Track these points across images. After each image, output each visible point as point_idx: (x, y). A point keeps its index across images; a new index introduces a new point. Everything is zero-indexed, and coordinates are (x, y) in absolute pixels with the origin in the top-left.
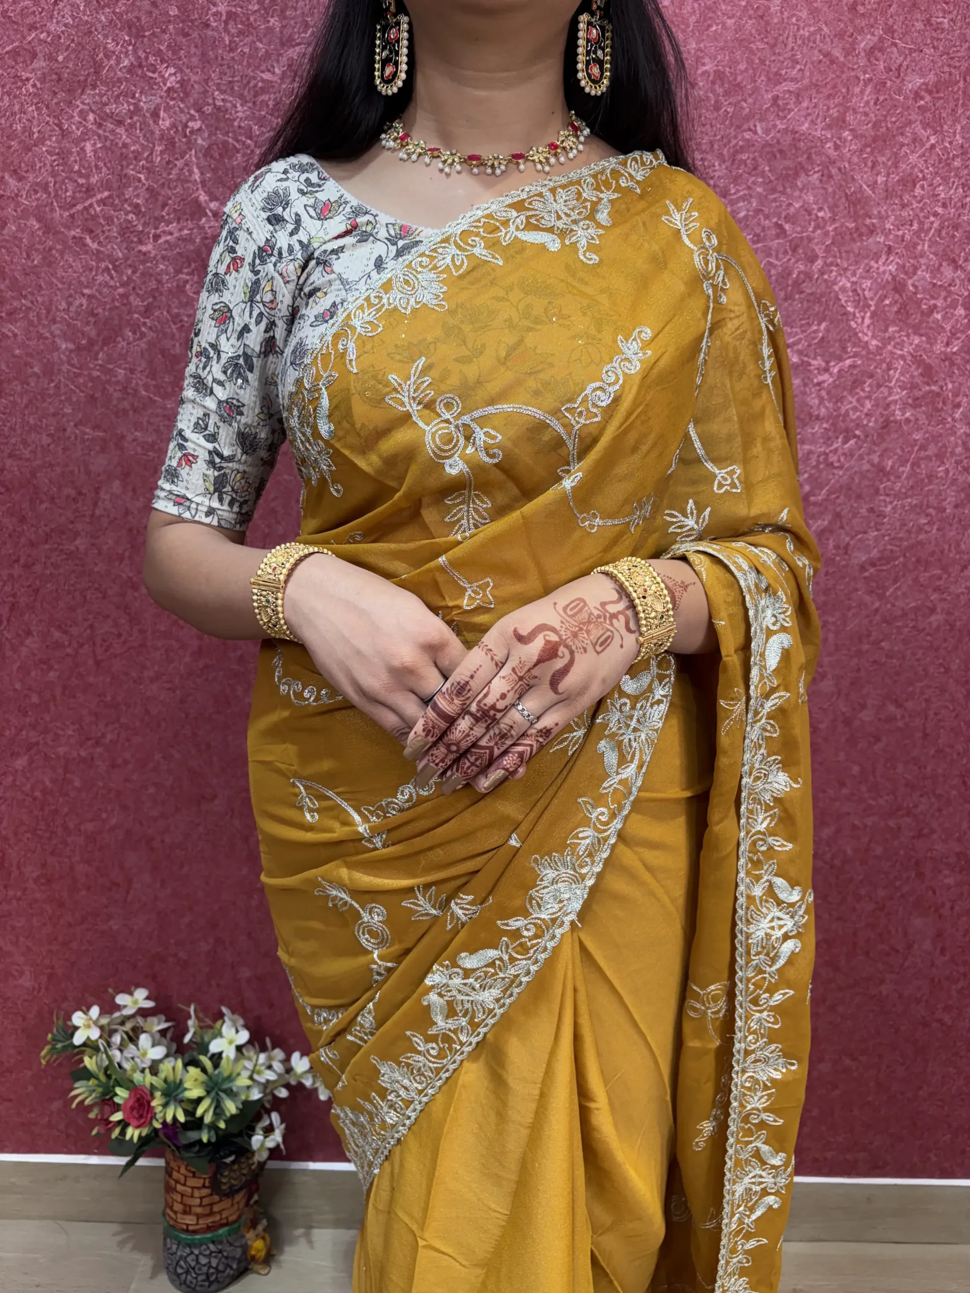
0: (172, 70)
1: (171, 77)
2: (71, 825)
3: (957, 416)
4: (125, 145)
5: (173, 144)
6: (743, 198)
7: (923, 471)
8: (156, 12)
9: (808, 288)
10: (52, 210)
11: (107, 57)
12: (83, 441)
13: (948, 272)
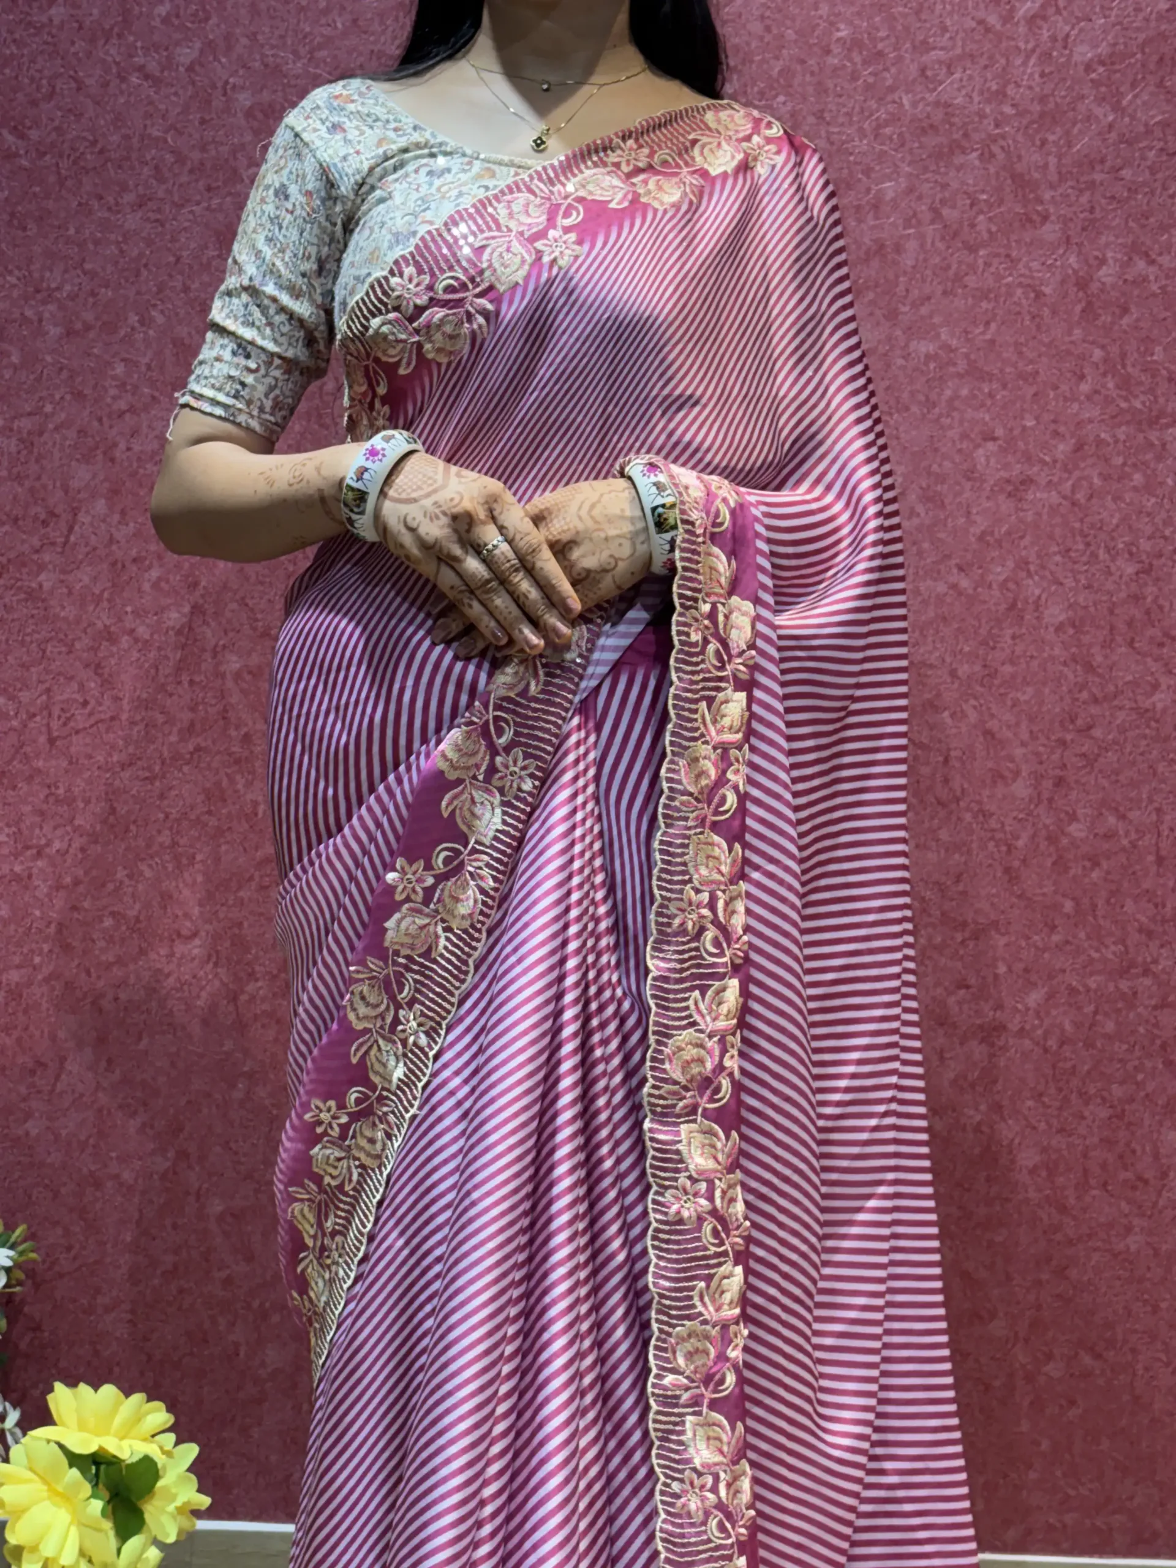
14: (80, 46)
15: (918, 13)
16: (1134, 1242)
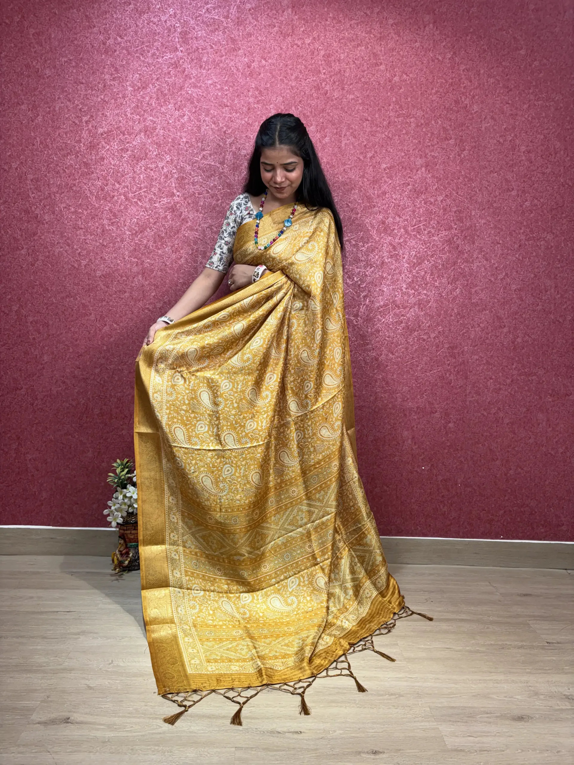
0: (168, 156)
1: (168, 158)
2: (113, 394)
3: (404, 260)
4: (153, 176)
5: (167, 176)
6: (336, 196)
7: (395, 277)
8: (165, 140)
9: (357, 222)
10: (129, 193)
11: (150, 151)
12: (131, 262)
13: (398, 219)
14: (135, 161)
15: (343, 155)
16: (396, 459)
